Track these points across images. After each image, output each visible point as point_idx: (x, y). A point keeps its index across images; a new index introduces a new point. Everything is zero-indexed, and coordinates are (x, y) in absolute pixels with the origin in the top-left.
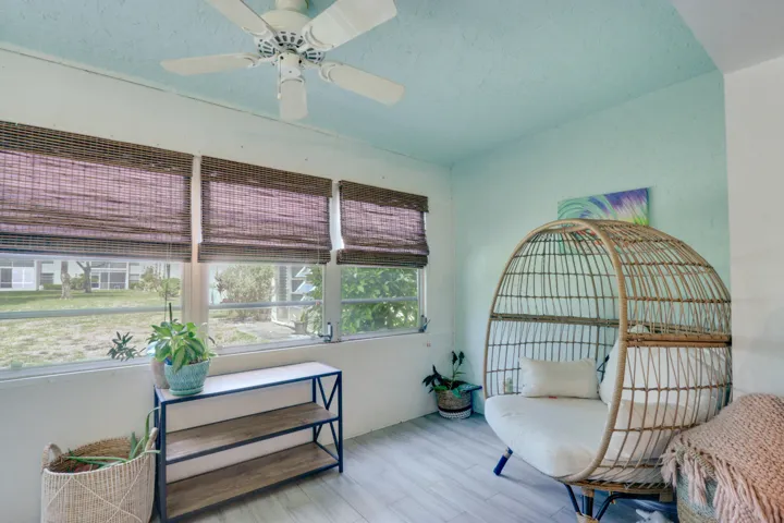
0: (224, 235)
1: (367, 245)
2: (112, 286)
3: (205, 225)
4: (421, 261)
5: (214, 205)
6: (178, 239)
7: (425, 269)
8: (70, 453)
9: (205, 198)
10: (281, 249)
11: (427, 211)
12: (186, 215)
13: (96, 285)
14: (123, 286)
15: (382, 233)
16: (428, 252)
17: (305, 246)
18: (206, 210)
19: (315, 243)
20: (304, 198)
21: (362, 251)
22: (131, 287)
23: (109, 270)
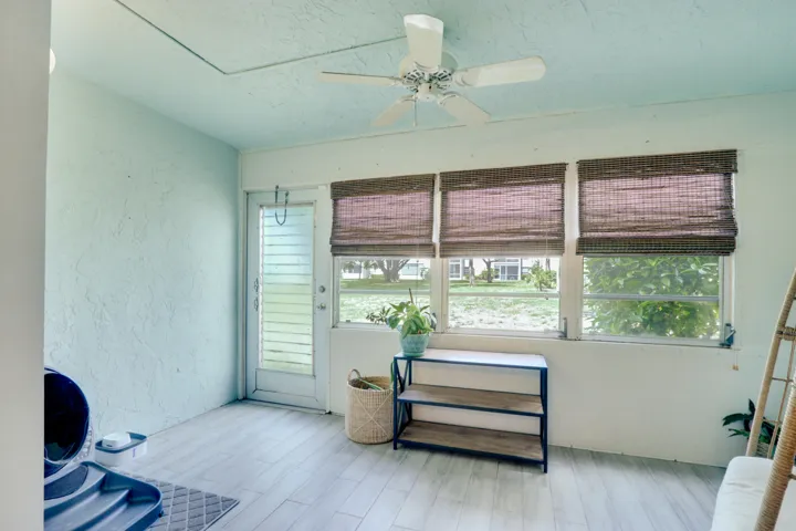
0: (458, 235)
1: (613, 231)
2: (508, 278)
3: (444, 227)
4: (724, 245)
5: (450, 210)
6: (423, 241)
7: (733, 256)
8: (366, 379)
9: (444, 205)
10: (509, 242)
11: (736, 171)
12: (431, 221)
13: (497, 277)
14: (516, 278)
15: (644, 213)
16: (736, 231)
17: (532, 237)
18: (444, 215)
19: (543, 234)
20: (533, 189)
21: (609, 238)
22: (523, 278)
23: (506, 264)
